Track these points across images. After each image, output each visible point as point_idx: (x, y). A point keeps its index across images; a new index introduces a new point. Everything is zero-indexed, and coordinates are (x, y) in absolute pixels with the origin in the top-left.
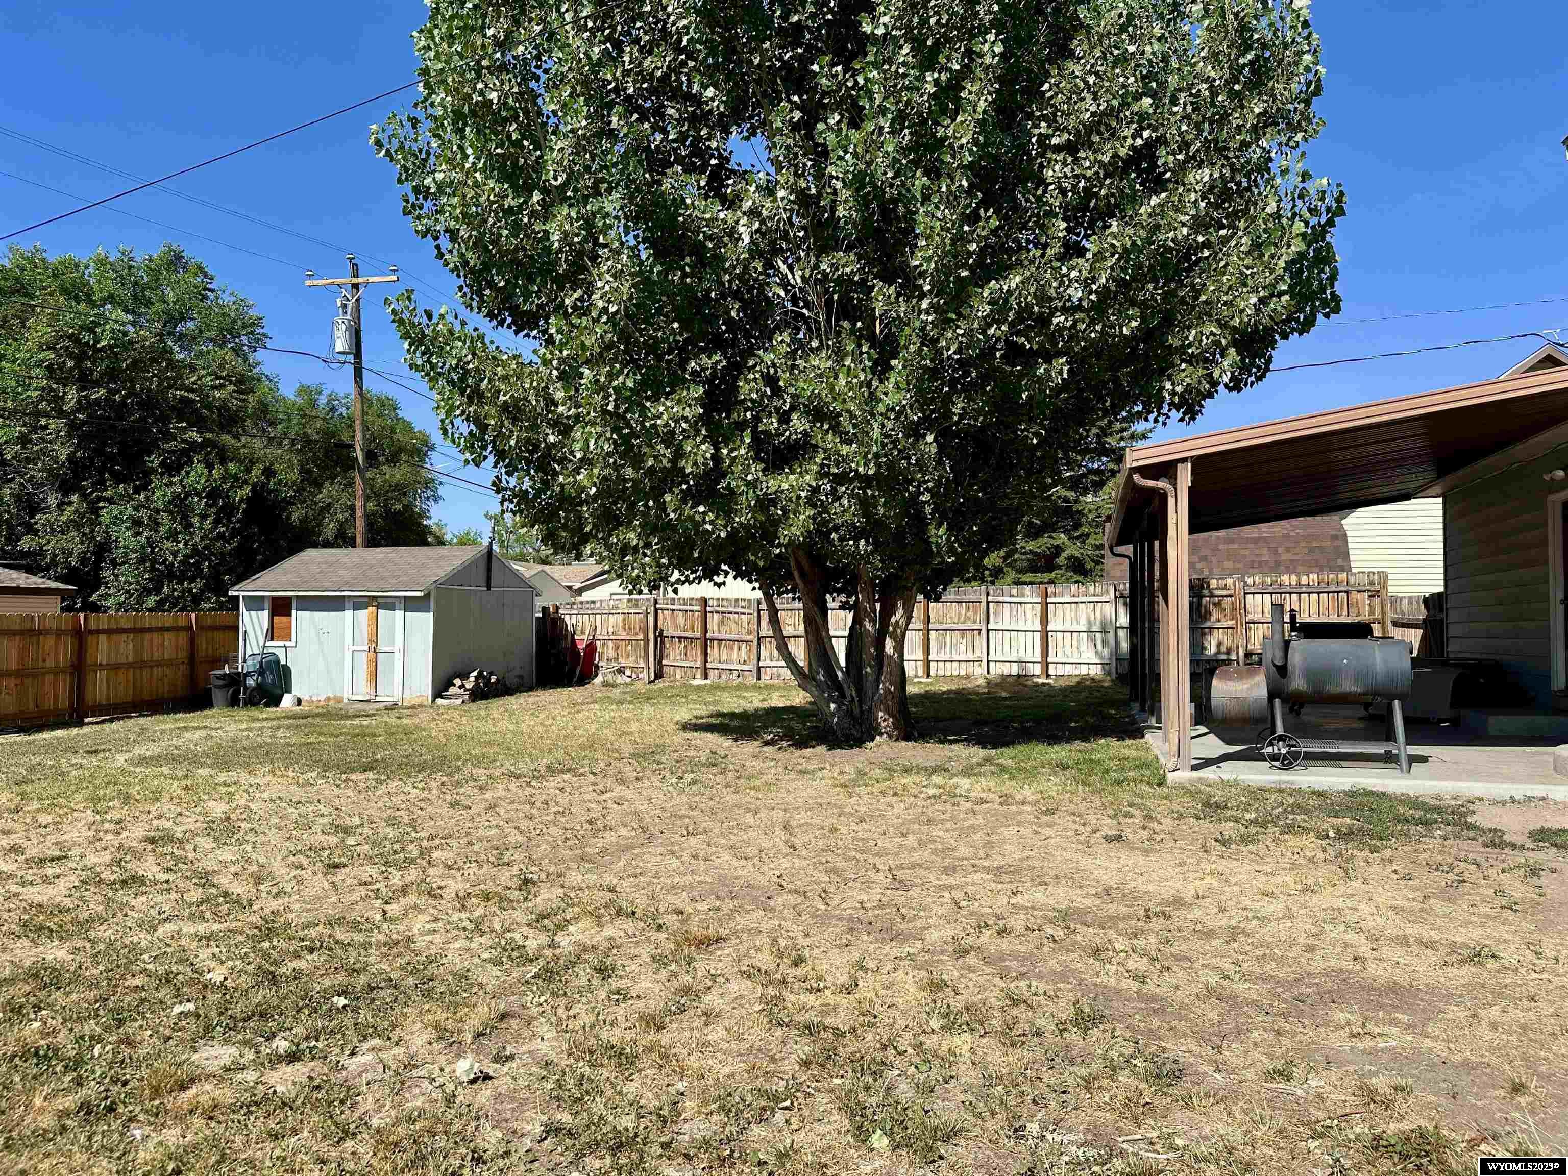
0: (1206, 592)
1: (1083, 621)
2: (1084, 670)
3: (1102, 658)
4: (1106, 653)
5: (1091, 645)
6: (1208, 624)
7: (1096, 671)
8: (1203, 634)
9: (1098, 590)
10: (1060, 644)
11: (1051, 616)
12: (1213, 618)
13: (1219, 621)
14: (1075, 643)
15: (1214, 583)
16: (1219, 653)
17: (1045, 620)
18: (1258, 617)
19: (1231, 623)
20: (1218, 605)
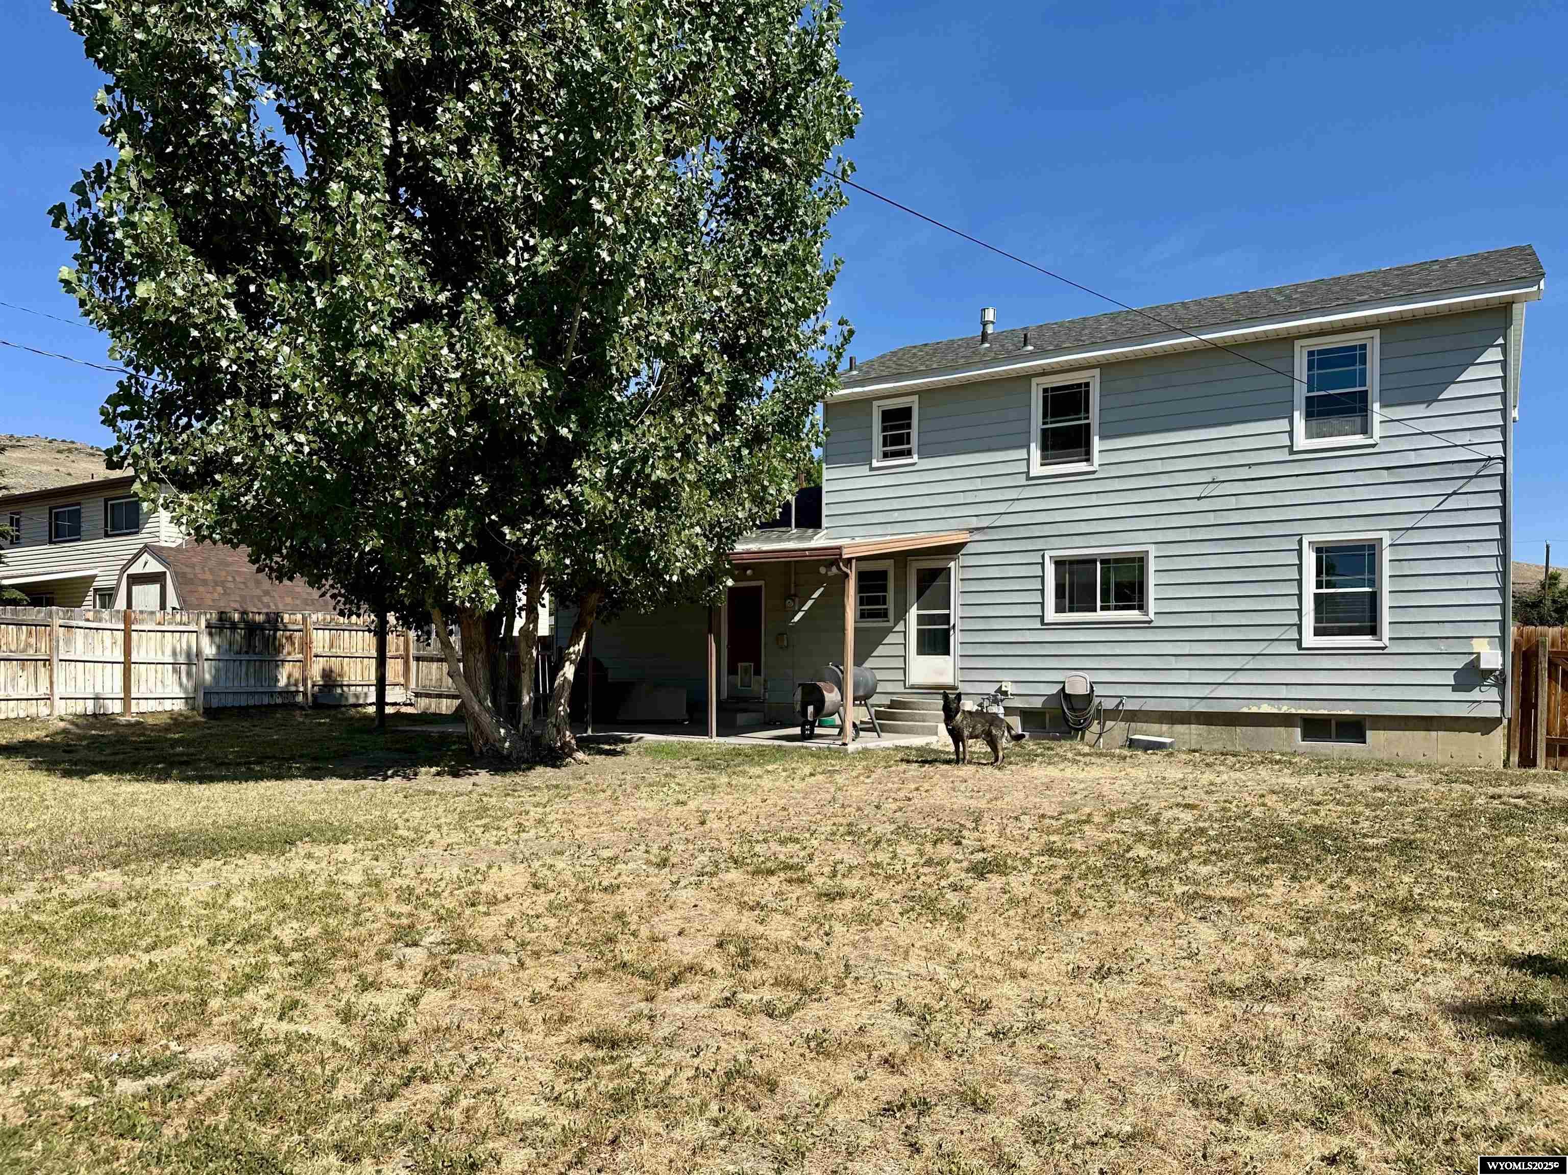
0: (281, 626)
1: (168, 651)
2: (168, 705)
3: (186, 691)
4: (190, 685)
5: (176, 677)
6: (281, 657)
7: (179, 706)
8: (277, 666)
9: (185, 619)
10: (143, 677)
11: (134, 644)
12: (285, 651)
13: (289, 654)
14: (159, 676)
15: (286, 618)
16: (288, 685)
17: (127, 651)
18: (319, 651)
19: (300, 657)
20: (290, 639)
